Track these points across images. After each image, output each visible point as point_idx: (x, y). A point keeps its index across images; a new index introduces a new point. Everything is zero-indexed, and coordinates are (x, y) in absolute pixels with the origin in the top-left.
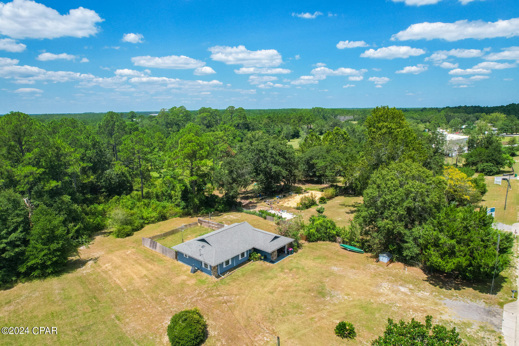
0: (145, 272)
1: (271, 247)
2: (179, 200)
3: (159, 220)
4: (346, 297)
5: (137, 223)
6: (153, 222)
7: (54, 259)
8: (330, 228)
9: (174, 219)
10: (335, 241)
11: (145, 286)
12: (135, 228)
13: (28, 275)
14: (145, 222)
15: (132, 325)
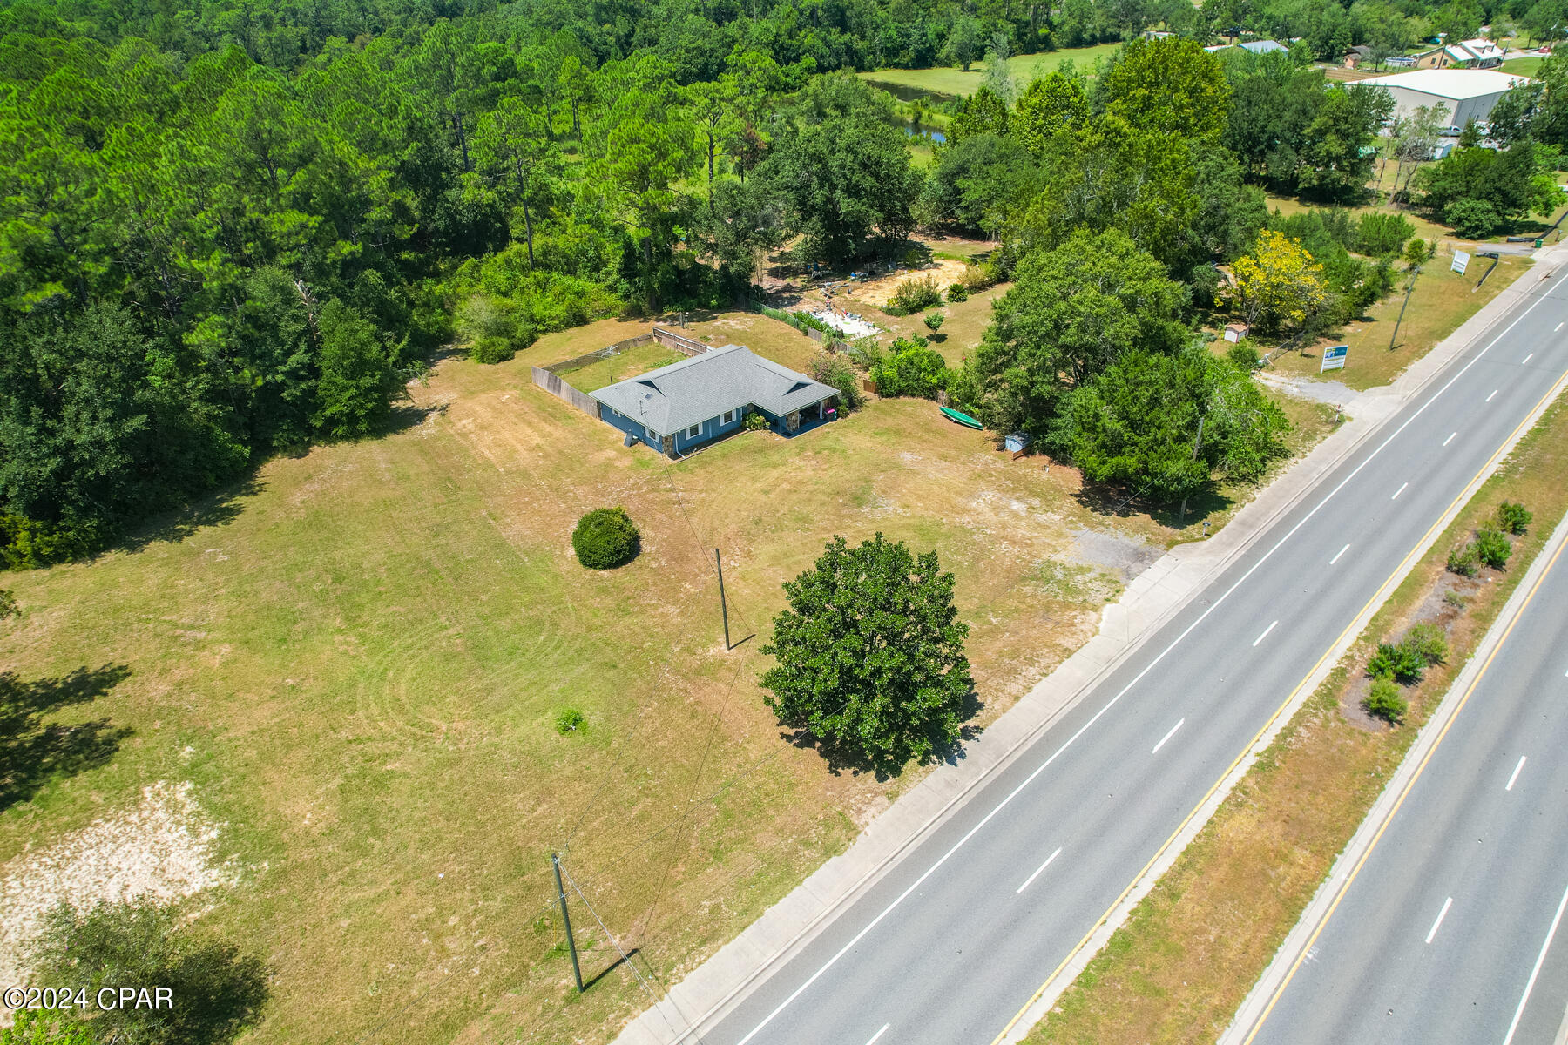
0: (537, 439)
1: (784, 405)
2: (615, 276)
3: (568, 325)
4: (900, 510)
5: (522, 329)
6: (556, 329)
7: (370, 406)
8: (925, 370)
9: (603, 322)
10: (934, 398)
11: (537, 466)
12: (516, 341)
13: (327, 435)
14: (541, 326)
15: (517, 528)
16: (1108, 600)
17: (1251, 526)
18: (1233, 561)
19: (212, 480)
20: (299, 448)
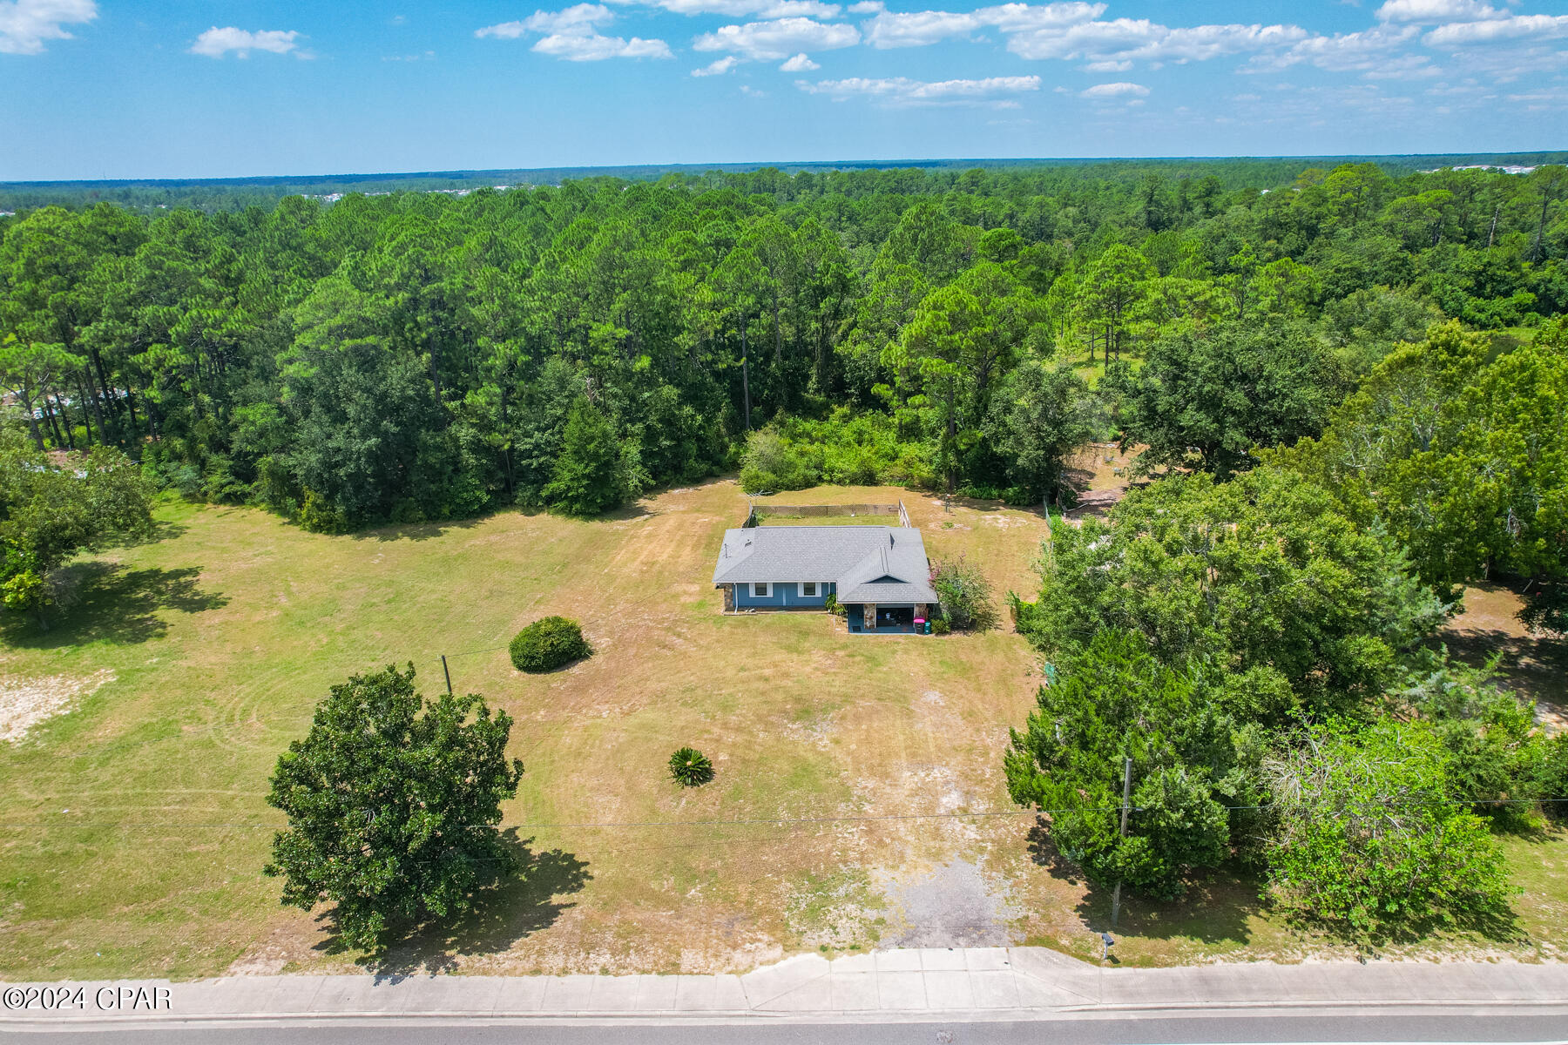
0: (663, 557)
3: (854, 482)
4: (825, 742)
6: (840, 482)
7: (582, 490)
9: (892, 488)
11: (630, 576)
12: (786, 482)
13: (551, 504)
14: (824, 476)
16: (824, 949)
17: (1212, 993)
18: (1093, 1016)
19: (446, 511)
20: (530, 508)
